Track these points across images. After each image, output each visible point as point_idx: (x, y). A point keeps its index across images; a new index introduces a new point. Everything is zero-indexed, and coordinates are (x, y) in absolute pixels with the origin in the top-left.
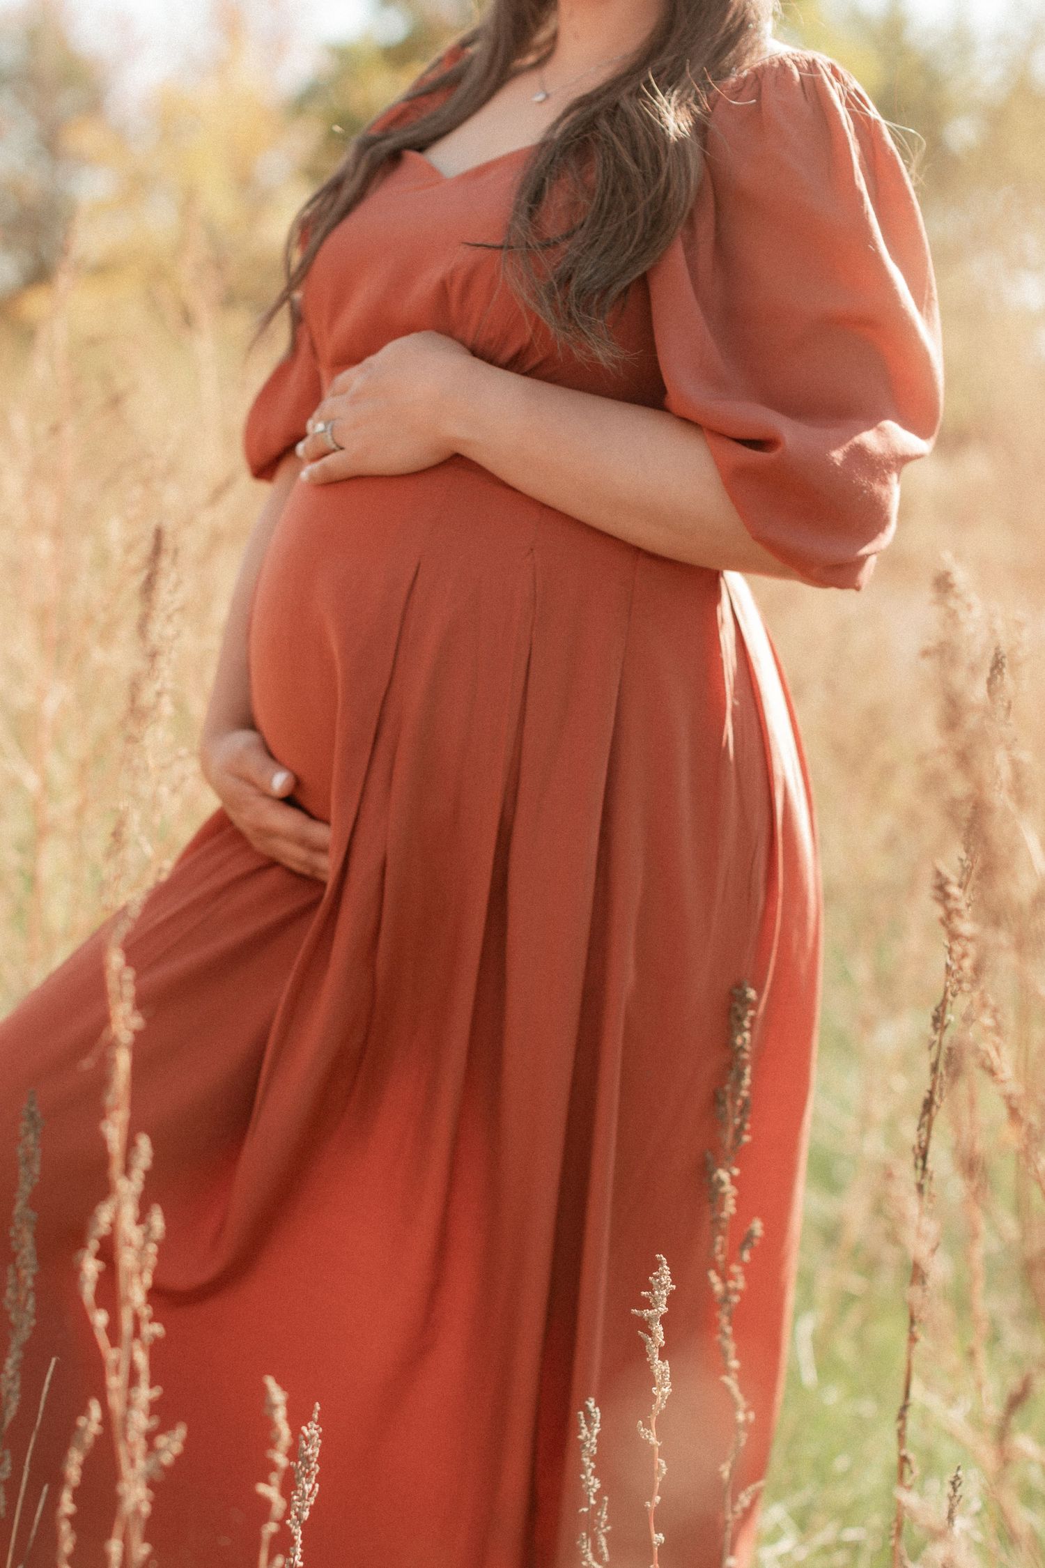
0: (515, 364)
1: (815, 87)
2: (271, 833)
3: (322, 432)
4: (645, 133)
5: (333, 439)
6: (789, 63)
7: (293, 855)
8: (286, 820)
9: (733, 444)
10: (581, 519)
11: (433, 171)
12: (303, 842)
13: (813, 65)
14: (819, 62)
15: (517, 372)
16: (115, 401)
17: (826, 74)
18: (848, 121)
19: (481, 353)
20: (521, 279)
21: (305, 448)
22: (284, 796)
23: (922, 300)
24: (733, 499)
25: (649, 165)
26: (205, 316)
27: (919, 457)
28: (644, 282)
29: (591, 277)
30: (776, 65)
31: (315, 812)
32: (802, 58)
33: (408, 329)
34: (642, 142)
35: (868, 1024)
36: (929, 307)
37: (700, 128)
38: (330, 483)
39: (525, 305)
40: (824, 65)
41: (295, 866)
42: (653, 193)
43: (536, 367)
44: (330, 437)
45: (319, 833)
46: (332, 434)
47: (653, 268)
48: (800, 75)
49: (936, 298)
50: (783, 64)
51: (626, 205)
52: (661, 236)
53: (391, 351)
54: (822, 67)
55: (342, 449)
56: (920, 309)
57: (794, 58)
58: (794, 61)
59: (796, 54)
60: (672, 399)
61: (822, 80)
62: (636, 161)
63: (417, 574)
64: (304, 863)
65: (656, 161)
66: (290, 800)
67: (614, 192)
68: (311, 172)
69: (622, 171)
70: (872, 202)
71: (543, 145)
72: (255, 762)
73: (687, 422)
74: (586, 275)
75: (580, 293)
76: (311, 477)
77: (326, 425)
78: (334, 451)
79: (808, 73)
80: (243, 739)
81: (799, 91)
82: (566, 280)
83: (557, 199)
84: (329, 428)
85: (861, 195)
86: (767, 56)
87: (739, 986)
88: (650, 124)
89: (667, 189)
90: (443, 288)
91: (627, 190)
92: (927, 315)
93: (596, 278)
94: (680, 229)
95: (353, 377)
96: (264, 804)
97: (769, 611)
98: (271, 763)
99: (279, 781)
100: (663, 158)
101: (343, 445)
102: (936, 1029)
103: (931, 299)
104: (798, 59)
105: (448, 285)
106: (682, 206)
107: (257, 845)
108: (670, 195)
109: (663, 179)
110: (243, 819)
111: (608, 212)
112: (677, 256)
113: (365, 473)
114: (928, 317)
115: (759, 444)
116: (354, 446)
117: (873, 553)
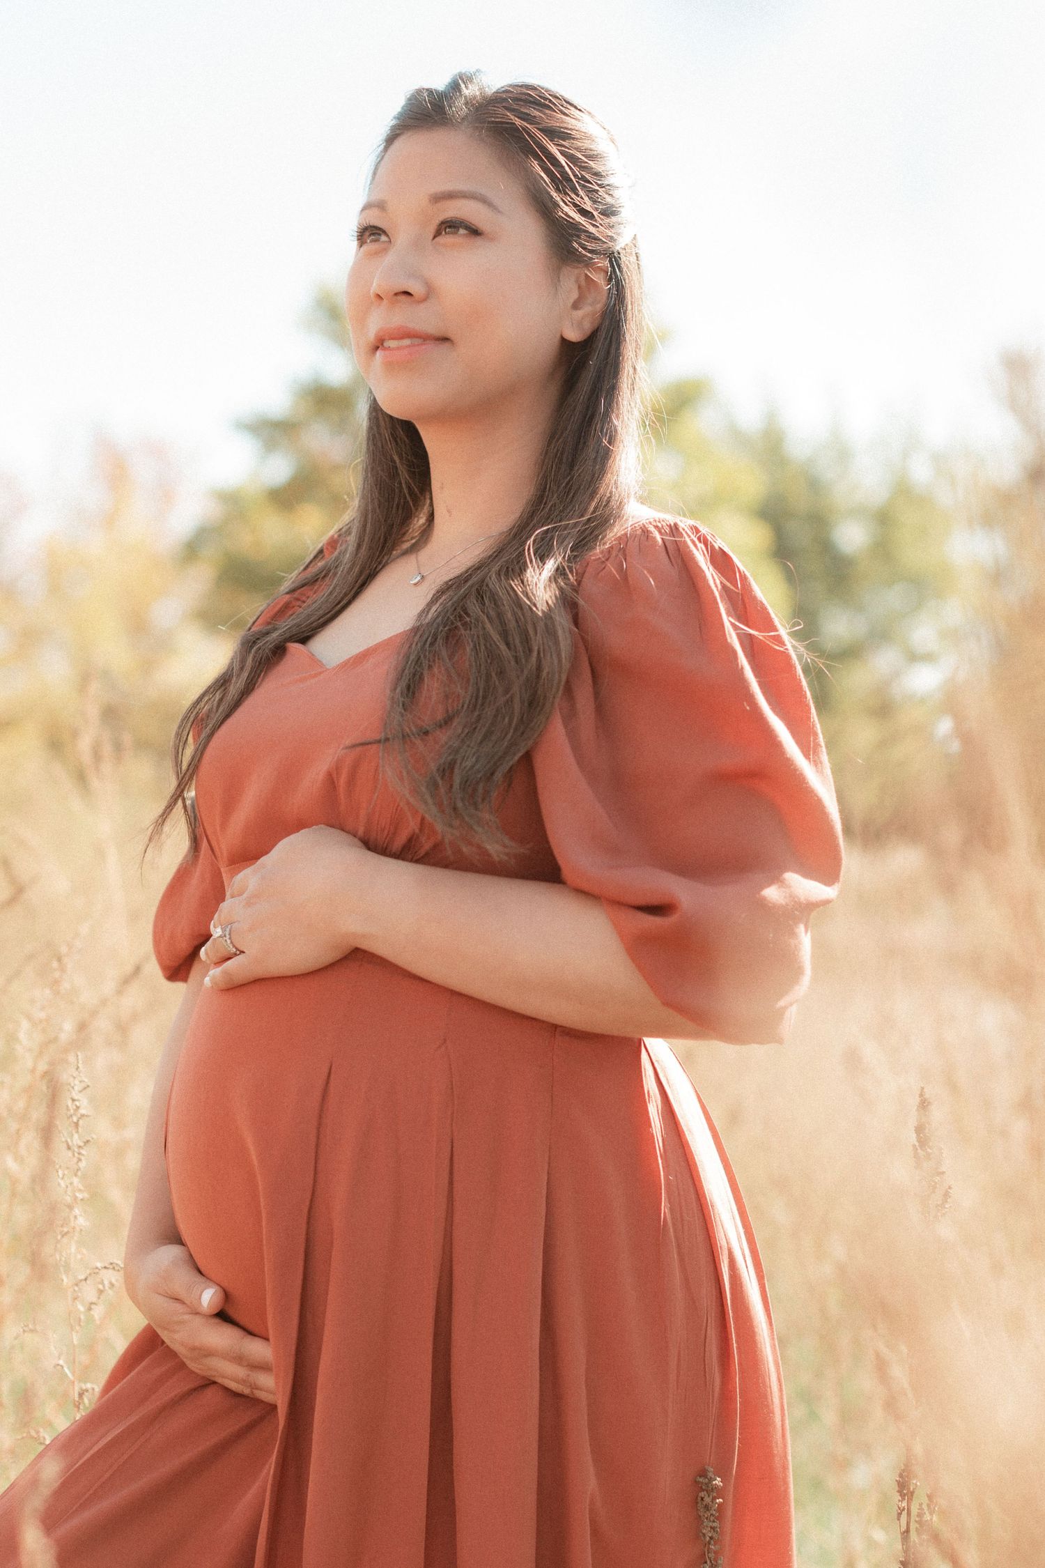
0: (408, 852)
1: (679, 550)
2: (208, 1353)
3: (220, 937)
4: (514, 614)
5: (232, 942)
6: (652, 529)
7: (230, 1373)
8: (221, 1337)
9: (632, 913)
10: (492, 1002)
11: (314, 661)
12: (239, 1359)
13: (674, 529)
14: (681, 525)
15: (411, 861)
16: (18, 893)
17: (689, 539)
18: (714, 580)
19: (372, 845)
20: (401, 779)
21: (207, 954)
22: (217, 1311)
23: (809, 749)
24: (640, 968)
25: (520, 648)
27: (825, 903)
28: (528, 758)
29: (473, 767)
30: (639, 532)
31: (251, 1327)
32: (664, 524)
33: (300, 825)
34: (512, 625)
36: (816, 752)
37: (569, 602)
38: (234, 988)
39: (408, 803)
40: (686, 529)
41: (233, 1386)
42: (526, 672)
43: (427, 854)
44: (229, 941)
45: (258, 1349)
46: (230, 938)
47: (536, 744)
48: (662, 539)
49: (823, 744)
50: (645, 532)
51: (500, 690)
52: (538, 715)
53: (283, 848)
54: (684, 530)
55: (242, 953)
56: (807, 756)
57: (655, 524)
58: (656, 527)
59: (657, 520)
60: (566, 873)
61: (685, 542)
62: (508, 644)
63: (329, 1074)
64: (243, 1382)
65: (526, 640)
66: (223, 1316)
67: (488, 676)
69: (493, 655)
70: (746, 656)
71: (415, 630)
72: (183, 1279)
73: (584, 893)
74: (469, 763)
75: (465, 783)
76: (213, 980)
77: (224, 930)
78: (236, 955)
79: (670, 536)
80: (171, 1253)
81: (663, 554)
82: (447, 770)
83: (433, 688)
84: (227, 933)
85: (735, 653)
86: (630, 524)
87: (703, 1473)
88: (518, 603)
89: (539, 668)
90: (331, 781)
91: (501, 673)
92: (815, 761)
93: (477, 767)
94: (557, 700)
95: (248, 879)
96: (198, 1321)
98: (199, 1278)
99: (208, 1297)
100: (533, 638)
101: (242, 949)
102: (903, 1496)
103: (817, 745)
104: (659, 525)
105: (335, 776)
106: (556, 682)
107: (192, 1365)
108: (544, 674)
109: (534, 659)
110: (175, 1339)
111: (485, 697)
112: (557, 730)
113: (268, 975)
114: (817, 763)
115: (659, 909)
116: (253, 948)
117: (791, 1005)
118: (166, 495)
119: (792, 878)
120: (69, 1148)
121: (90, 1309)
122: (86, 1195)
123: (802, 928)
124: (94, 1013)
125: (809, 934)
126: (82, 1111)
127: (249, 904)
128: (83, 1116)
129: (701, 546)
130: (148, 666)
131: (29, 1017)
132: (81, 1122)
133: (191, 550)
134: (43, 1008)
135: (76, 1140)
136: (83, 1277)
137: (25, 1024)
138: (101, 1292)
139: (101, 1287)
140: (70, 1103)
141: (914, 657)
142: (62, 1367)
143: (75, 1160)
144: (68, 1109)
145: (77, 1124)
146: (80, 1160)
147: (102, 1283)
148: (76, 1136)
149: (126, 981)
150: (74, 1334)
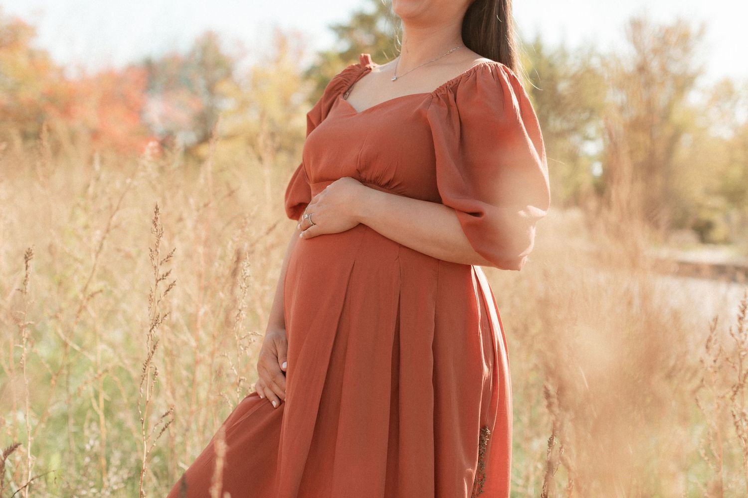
1: (497, 74)
3: (307, 218)
5: (311, 220)
6: (487, 65)
9: (467, 215)
11: (352, 109)
13: (496, 67)
16: (231, 193)
17: (501, 71)
26: (267, 158)
27: (543, 217)
30: (482, 66)
32: (493, 64)
35: (528, 439)
40: (501, 67)
44: (310, 218)
48: (491, 69)
50: (485, 66)
55: (315, 224)
58: (490, 65)
60: (443, 200)
68: (311, 100)
73: (449, 207)
76: (303, 236)
77: (309, 215)
78: (312, 225)
81: (491, 74)
87: (484, 427)
92: (543, 162)
97: (488, 276)
101: (315, 223)
115: (477, 214)
116: (319, 223)
117: (525, 256)
118: (300, 53)
119: (531, 208)
120: (241, 288)
121: (245, 349)
122: (247, 306)
123: (532, 227)
124: (257, 241)
125: (535, 229)
126: (247, 274)
127: (319, 206)
128: (247, 276)
129: (506, 73)
130: (288, 118)
131: (232, 240)
132: (246, 279)
133: (308, 74)
134: (238, 237)
135: (244, 285)
136: (243, 337)
137: (230, 243)
138: (250, 343)
139: (250, 341)
140: (243, 271)
141: (586, 138)
142: (233, 370)
143: (243, 293)
144: (242, 273)
145: (245, 279)
146: (245, 293)
147: (250, 339)
148: (244, 284)
149: (270, 230)
150: (239, 358)
